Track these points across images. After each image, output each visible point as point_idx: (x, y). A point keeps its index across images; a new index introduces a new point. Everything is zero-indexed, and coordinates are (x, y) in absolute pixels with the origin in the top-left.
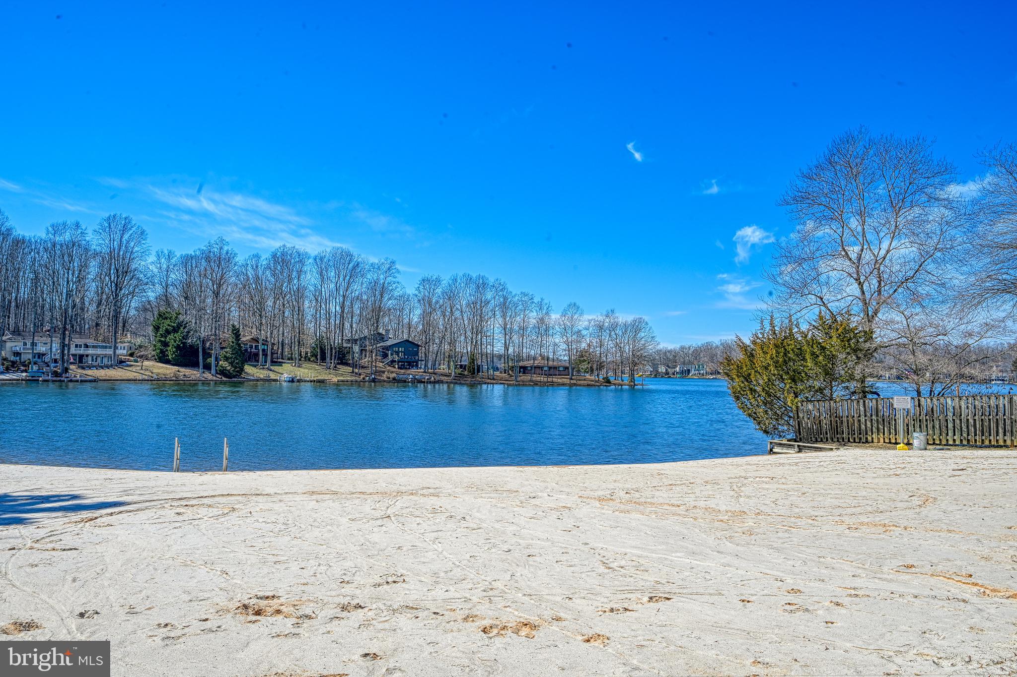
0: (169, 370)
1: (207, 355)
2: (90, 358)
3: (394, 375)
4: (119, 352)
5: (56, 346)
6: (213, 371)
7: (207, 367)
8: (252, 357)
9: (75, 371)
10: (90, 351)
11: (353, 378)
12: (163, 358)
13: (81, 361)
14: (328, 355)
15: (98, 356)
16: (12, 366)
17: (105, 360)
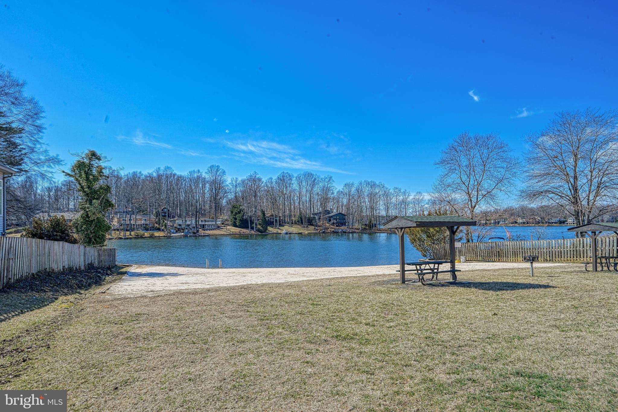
0: (237, 230)
1: (252, 223)
2: (207, 226)
3: (333, 229)
4: (218, 223)
5: (194, 221)
6: (255, 230)
7: (252, 228)
8: (271, 224)
9: (201, 232)
10: (207, 223)
11: (315, 232)
12: (235, 225)
13: (203, 227)
14: (304, 221)
15: (210, 225)
16: (178, 230)
17: (213, 227)
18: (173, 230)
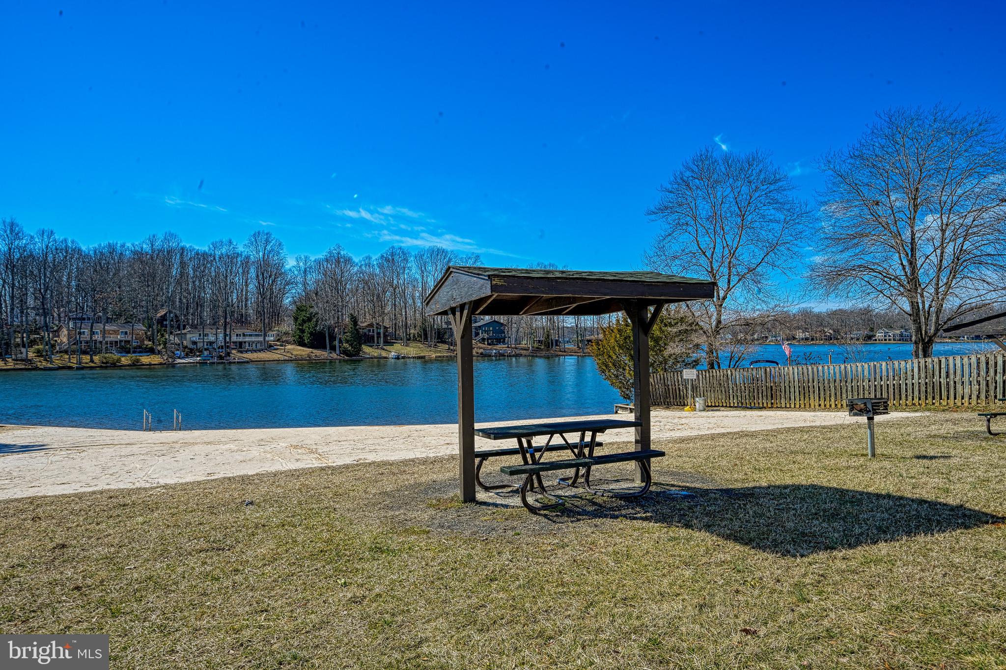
0: (303, 351)
1: (332, 338)
2: (247, 344)
3: (482, 350)
4: (267, 339)
5: (221, 336)
6: (338, 352)
7: (333, 348)
8: (369, 340)
9: (235, 355)
10: (247, 339)
11: (449, 354)
12: (299, 343)
13: (240, 347)
14: (429, 336)
15: (253, 342)
16: (190, 352)
17: (259, 345)
18: (178, 352)
